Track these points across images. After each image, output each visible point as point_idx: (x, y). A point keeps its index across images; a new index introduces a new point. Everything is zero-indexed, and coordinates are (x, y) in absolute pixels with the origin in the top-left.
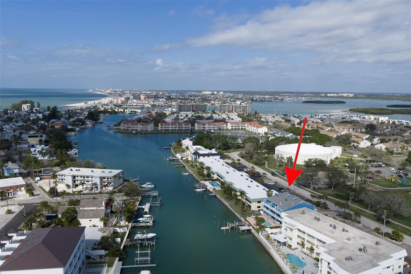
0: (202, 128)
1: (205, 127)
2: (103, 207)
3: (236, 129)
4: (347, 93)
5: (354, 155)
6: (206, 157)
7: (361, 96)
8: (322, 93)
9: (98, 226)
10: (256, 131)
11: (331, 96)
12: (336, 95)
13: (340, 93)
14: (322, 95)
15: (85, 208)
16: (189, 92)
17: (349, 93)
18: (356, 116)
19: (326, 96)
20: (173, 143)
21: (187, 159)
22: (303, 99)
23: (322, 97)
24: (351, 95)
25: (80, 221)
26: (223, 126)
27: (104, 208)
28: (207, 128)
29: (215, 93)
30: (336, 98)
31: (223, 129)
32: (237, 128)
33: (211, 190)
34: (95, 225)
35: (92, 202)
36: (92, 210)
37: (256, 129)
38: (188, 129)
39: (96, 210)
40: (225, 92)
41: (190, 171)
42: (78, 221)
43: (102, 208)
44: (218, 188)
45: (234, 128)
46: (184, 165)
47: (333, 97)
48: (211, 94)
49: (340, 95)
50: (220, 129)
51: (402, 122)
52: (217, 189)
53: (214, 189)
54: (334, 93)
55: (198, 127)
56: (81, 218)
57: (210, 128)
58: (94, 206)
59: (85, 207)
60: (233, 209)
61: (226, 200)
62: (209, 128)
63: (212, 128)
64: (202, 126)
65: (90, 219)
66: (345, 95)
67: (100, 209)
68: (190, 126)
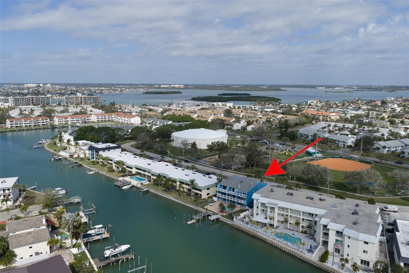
0: (64, 122)
1: (67, 121)
2: (44, 225)
3: (102, 120)
4: (178, 84)
5: (236, 136)
6: (106, 151)
7: (190, 87)
8: (156, 85)
9: (42, 253)
10: (128, 122)
11: (164, 87)
12: (168, 86)
13: (172, 84)
14: (155, 86)
15: (17, 233)
16: (6, 85)
17: (180, 85)
18: (206, 103)
19: (160, 88)
20: (42, 141)
21: (79, 156)
22: (140, 90)
23: (156, 88)
24: (182, 86)
25: (15, 252)
26: (88, 119)
27: (45, 227)
28: (70, 122)
29: (41, 85)
30: (169, 89)
31: (89, 122)
32: (104, 119)
33: (139, 186)
34: (38, 252)
35: (25, 222)
36: (29, 233)
37: (128, 120)
38: (47, 124)
39: (34, 232)
40: (52, 84)
41: (94, 169)
42: (13, 252)
43: (42, 228)
44: (146, 182)
45: (100, 120)
46: (80, 163)
47: (166, 88)
48: (37, 87)
49: (172, 86)
50: (85, 122)
51: (246, 107)
52: (145, 184)
53: (142, 184)
54: (167, 85)
55: (59, 121)
56: (16, 247)
57: (74, 122)
58: (31, 228)
59: (18, 231)
60: (182, 201)
61: (166, 193)
62: (72, 122)
63: (76, 122)
64: (64, 120)
65: (30, 246)
66: (177, 86)
67: (41, 230)
68: (48, 120)
